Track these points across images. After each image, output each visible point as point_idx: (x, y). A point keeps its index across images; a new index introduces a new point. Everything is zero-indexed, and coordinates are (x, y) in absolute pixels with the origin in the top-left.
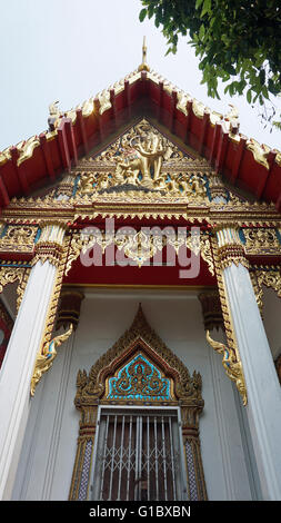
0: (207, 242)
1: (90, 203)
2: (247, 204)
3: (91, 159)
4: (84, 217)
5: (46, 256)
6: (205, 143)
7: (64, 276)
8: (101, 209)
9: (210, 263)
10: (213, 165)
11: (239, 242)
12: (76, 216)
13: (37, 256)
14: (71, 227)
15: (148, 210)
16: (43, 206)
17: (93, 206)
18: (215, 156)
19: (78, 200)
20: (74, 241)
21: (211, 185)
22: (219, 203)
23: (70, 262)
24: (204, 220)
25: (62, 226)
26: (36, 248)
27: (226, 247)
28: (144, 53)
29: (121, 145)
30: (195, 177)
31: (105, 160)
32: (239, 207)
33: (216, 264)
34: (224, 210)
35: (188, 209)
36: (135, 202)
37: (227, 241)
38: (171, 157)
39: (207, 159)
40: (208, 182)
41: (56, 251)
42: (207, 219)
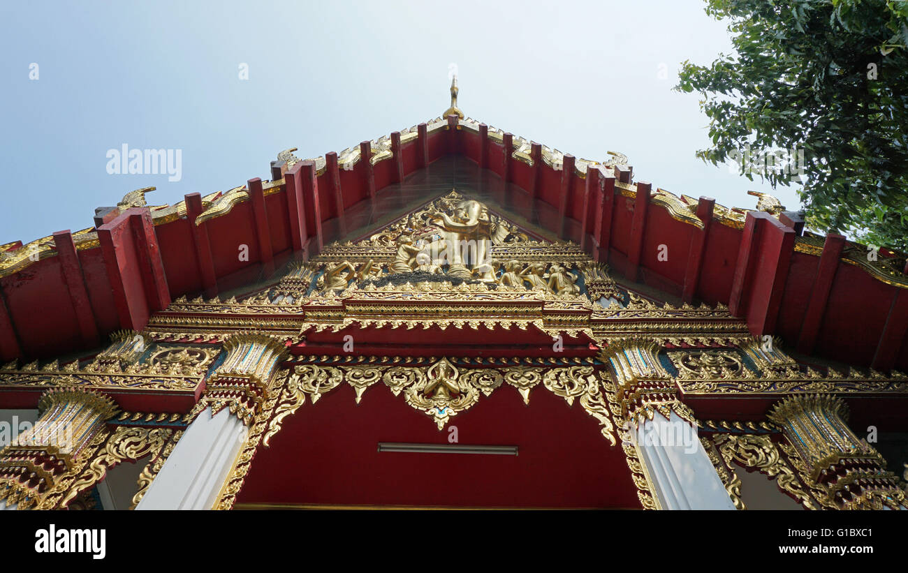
0: (592, 379)
1: (339, 304)
2: (667, 306)
3: (349, 244)
4: (322, 327)
5: (224, 400)
6: (570, 213)
7: (260, 447)
8: (359, 313)
9: (604, 420)
10: (588, 250)
11: (663, 373)
12: (306, 326)
13: (204, 401)
14: (294, 350)
15: (461, 314)
16: (239, 311)
17: (342, 308)
18: (590, 231)
19: (314, 299)
20: (296, 377)
21: (587, 281)
22: (609, 307)
23: (279, 418)
24: (580, 334)
25: (272, 345)
26: (206, 386)
27: (636, 382)
28: (454, 96)
29: (410, 225)
30: (556, 267)
31: (377, 244)
32: (652, 312)
33: (618, 422)
34: (621, 316)
35: (545, 313)
36: (432, 299)
37: (636, 371)
38: (507, 240)
39: (577, 242)
40: (581, 277)
41: (252, 392)
42: (588, 331)
